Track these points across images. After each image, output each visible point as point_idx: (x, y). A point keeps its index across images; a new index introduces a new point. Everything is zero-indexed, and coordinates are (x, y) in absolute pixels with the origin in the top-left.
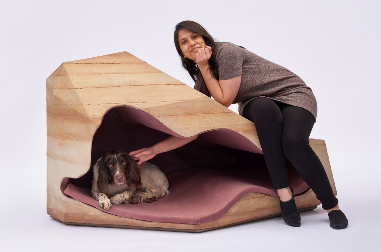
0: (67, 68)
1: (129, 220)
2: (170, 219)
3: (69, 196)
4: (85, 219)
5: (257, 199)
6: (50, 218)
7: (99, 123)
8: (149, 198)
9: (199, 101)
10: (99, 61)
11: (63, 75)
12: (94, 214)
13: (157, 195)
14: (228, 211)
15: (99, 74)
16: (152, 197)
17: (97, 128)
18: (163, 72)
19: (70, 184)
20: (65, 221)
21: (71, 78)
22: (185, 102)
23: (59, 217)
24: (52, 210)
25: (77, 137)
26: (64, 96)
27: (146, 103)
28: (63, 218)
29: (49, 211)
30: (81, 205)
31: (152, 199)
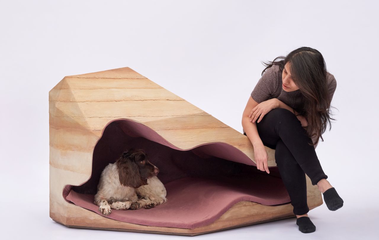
0: (70, 82)
1: (128, 224)
2: (166, 223)
3: (70, 202)
4: (86, 223)
5: (248, 207)
6: (53, 221)
7: (100, 135)
8: (147, 204)
9: (197, 116)
10: (101, 76)
11: (65, 89)
12: (95, 218)
13: (156, 203)
14: (221, 217)
15: (101, 88)
16: (150, 204)
17: (98, 139)
18: (163, 88)
19: (72, 191)
20: (68, 224)
21: (73, 92)
22: (183, 117)
23: (61, 221)
24: (54, 214)
25: (79, 148)
26: (66, 109)
27: (146, 117)
28: (65, 221)
29: (52, 215)
30: (82, 210)
31: (150, 205)
